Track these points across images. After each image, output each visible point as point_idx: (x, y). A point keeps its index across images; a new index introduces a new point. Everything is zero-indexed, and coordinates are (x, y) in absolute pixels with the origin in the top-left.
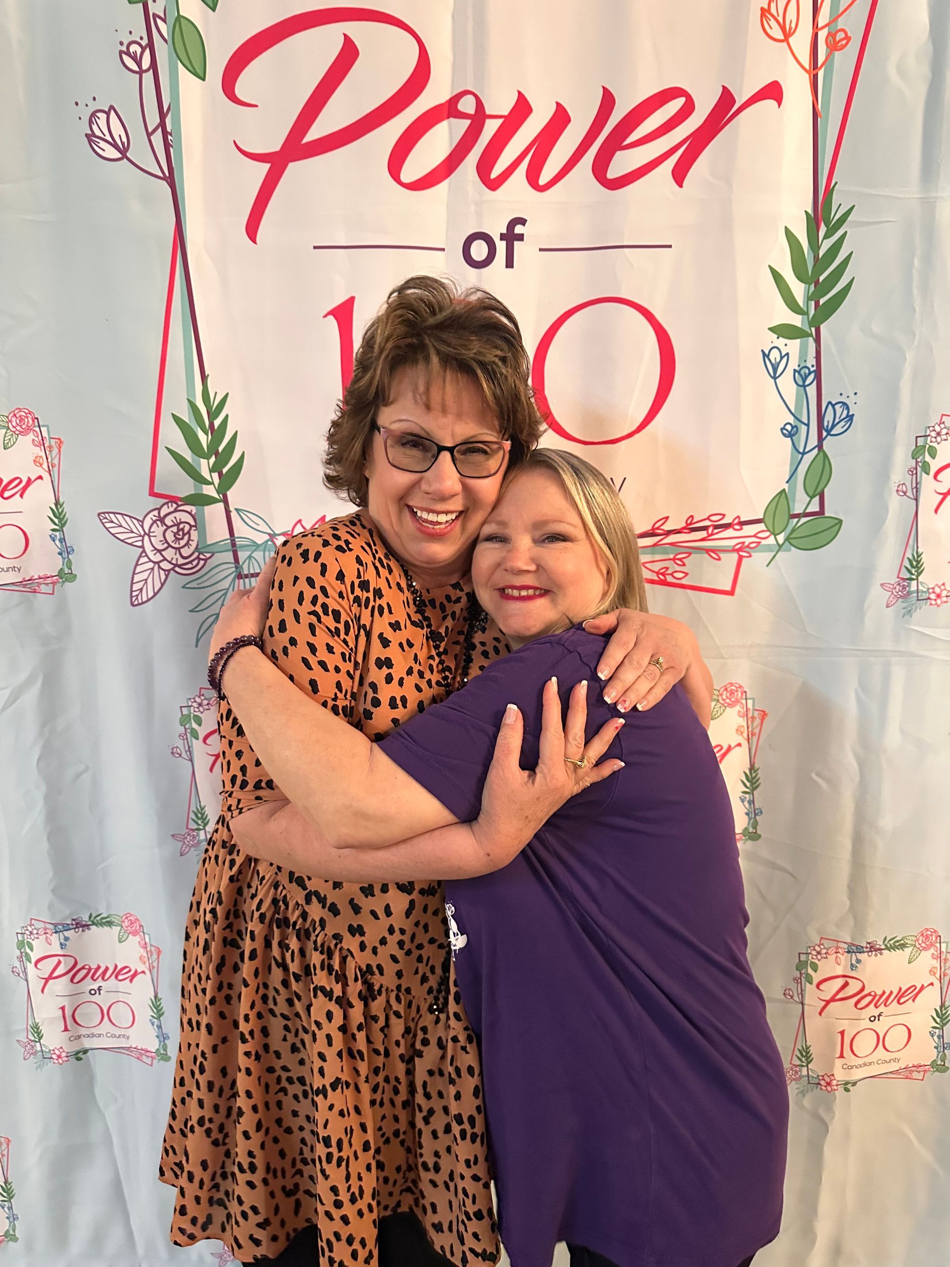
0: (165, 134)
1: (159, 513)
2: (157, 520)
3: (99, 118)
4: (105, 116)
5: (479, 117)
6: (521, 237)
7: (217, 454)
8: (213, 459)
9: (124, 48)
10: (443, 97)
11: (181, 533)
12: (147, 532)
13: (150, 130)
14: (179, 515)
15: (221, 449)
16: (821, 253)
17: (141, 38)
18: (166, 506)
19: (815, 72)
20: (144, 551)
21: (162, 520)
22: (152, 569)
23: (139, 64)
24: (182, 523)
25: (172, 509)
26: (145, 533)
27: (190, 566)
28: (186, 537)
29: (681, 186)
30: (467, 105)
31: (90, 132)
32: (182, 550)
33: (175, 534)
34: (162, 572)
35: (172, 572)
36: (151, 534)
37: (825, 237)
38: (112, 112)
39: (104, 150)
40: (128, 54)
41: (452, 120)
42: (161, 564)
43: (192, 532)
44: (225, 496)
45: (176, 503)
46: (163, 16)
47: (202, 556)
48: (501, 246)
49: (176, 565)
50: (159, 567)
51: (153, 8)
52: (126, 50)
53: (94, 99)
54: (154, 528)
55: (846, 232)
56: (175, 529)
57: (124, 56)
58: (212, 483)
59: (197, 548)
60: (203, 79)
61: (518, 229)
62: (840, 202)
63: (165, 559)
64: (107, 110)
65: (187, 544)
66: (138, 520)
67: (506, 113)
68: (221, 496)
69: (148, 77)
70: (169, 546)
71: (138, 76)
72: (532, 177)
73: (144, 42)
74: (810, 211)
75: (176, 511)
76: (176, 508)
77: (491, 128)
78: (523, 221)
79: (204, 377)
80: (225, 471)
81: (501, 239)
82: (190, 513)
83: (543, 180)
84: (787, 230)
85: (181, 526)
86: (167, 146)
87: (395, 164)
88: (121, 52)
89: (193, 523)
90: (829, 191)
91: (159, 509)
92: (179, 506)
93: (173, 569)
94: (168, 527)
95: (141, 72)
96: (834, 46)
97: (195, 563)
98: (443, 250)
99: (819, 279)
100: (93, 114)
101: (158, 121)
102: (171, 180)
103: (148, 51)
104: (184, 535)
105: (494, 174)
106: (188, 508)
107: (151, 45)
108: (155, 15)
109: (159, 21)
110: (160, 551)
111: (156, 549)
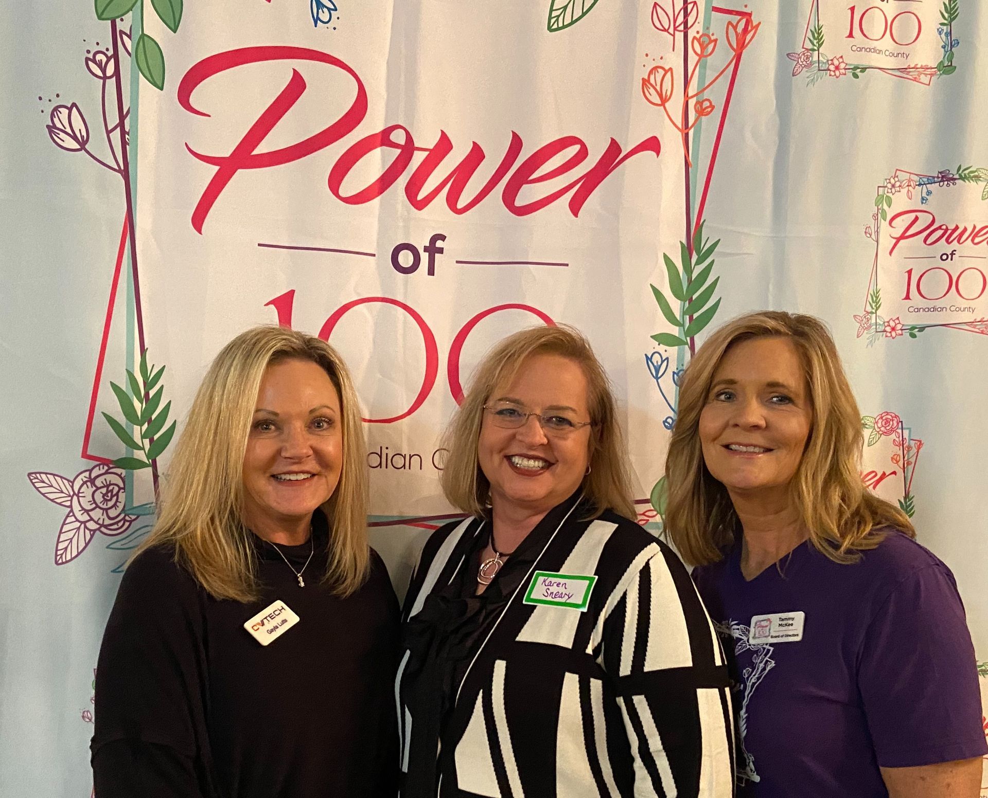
0: (123, 133)
1: (90, 475)
2: (87, 481)
3: (61, 113)
4: (67, 111)
5: (409, 149)
6: (441, 251)
7: (150, 421)
8: (145, 426)
9: (91, 56)
10: (379, 128)
11: (109, 494)
12: (76, 492)
13: (109, 129)
14: (109, 477)
15: (153, 417)
16: (694, 276)
17: (107, 50)
18: (98, 468)
19: (686, 131)
20: (72, 511)
21: (92, 481)
22: (79, 528)
23: (104, 71)
24: (111, 484)
25: (103, 471)
26: (74, 493)
27: (115, 527)
28: (115, 498)
29: (576, 215)
30: (398, 137)
31: (51, 125)
32: (109, 511)
33: (104, 495)
34: (87, 532)
35: (98, 532)
36: (80, 495)
37: (697, 263)
38: (74, 108)
39: (63, 141)
40: (94, 61)
41: (384, 147)
42: (88, 524)
43: (120, 494)
44: (154, 462)
45: (108, 466)
46: (129, 33)
47: (127, 518)
48: (425, 257)
49: (102, 525)
50: (86, 527)
51: (120, 26)
52: (92, 58)
53: (58, 96)
54: (84, 489)
55: (713, 261)
56: (104, 490)
57: (90, 63)
58: (143, 449)
59: (123, 510)
60: (162, 89)
61: (439, 244)
62: (708, 237)
63: (92, 519)
64: (69, 106)
65: (115, 505)
66: (68, 481)
67: (431, 147)
68: (150, 460)
69: (111, 84)
70: (97, 506)
71: (102, 81)
72: (452, 201)
73: (110, 53)
74: (684, 241)
75: (106, 473)
76: (107, 470)
77: (418, 158)
78: (443, 238)
79: (143, 350)
80: (156, 437)
81: (425, 251)
82: (120, 476)
83: (461, 205)
84: (665, 256)
85: (111, 488)
86: (124, 144)
87: (335, 181)
88: (87, 59)
89: (122, 485)
90: (699, 226)
91: (91, 471)
92: (110, 468)
93: (99, 529)
94: (98, 488)
95: (105, 78)
96: (701, 112)
97: (120, 524)
98: (374, 255)
99: (692, 298)
100: (56, 109)
101: (118, 121)
102: (125, 173)
103: (112, 61)
104: (112, 496)
105: (420, 197)
106: (118, 471)
107: (116, 56)
108: (122, 32)
109: (125, 37)
110: (87, 511)
111: (83, 509)
